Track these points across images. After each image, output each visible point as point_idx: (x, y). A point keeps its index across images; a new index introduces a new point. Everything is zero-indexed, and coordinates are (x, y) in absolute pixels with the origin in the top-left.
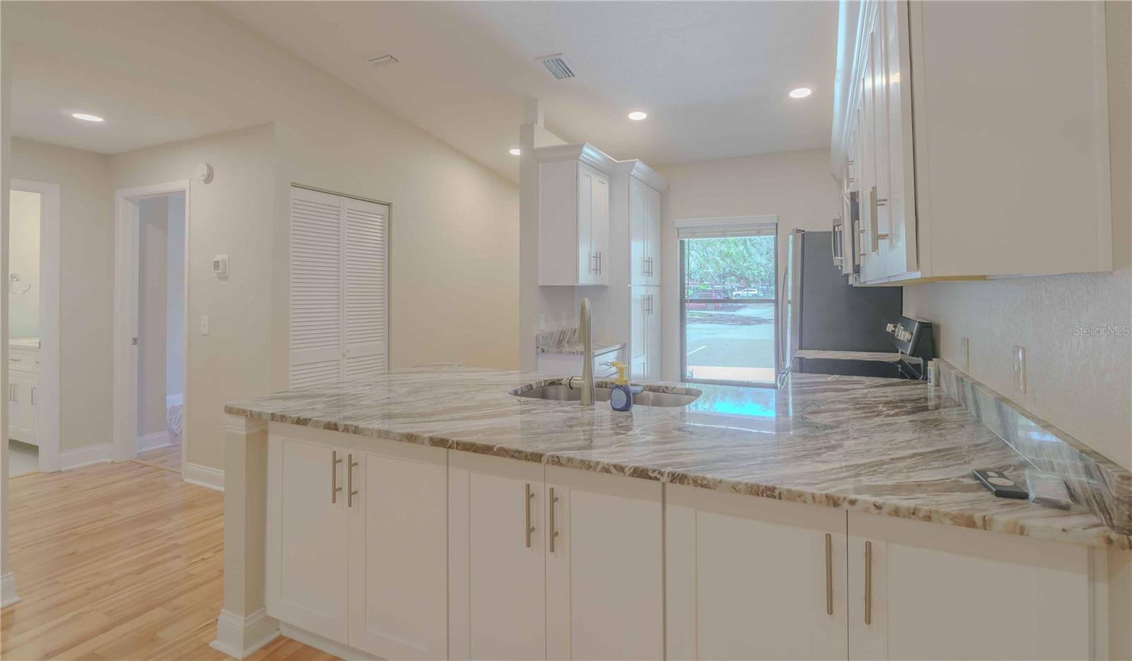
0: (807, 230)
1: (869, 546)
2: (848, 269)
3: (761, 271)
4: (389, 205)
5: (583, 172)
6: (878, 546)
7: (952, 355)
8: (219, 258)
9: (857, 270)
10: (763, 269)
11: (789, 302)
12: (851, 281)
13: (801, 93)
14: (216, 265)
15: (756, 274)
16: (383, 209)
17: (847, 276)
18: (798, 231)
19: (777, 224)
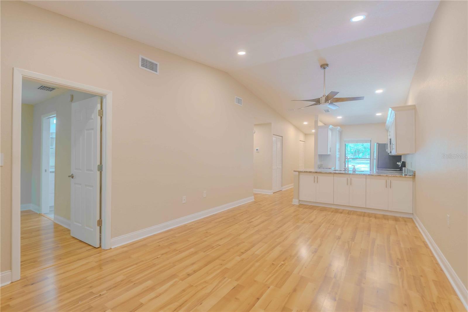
0: (380, 143)
1: (391, 181)
2: (389, 152)
3: (351, 150)
4: (282, 137)
5: (329, 130)
6: (392, 181)
7: (408, 166)
8: (257, 148)
9: (391, 152)
10: (352, 149)
11: (375, 159)
12: (390, 154)
13: (379, 114)
14: (257, 150)
15: (349, 151)
16: (281, 138)
17: (389, 153)
18: (378, 143)
19: (371, 141)
